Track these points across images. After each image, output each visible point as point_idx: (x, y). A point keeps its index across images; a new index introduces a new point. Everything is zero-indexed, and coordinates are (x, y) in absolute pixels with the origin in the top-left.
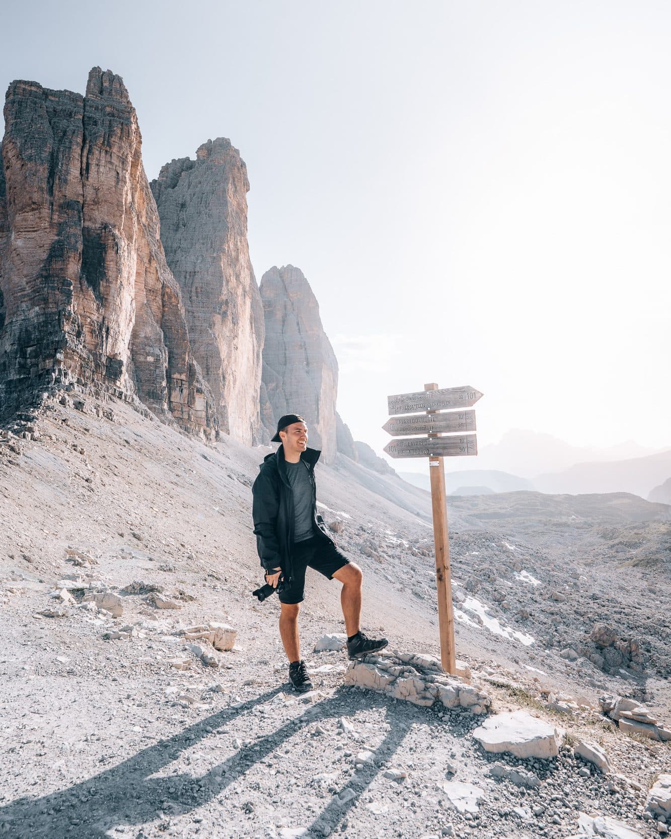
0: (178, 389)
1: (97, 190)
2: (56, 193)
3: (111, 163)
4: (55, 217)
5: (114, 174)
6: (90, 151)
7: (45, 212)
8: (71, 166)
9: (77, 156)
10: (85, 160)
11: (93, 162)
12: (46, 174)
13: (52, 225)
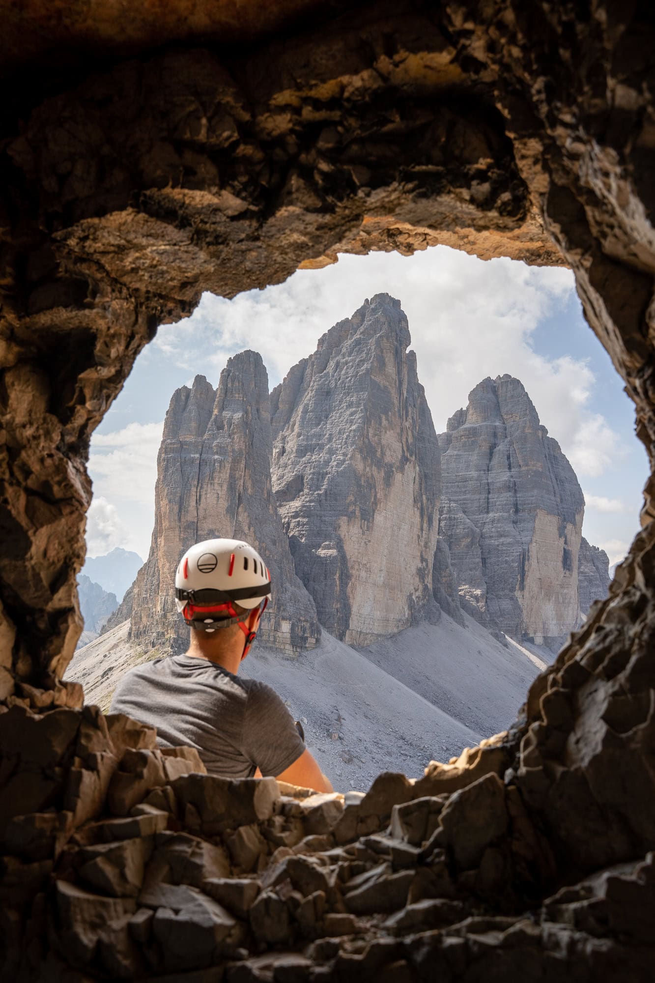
0: (266, 620)
1: (205, 510)
2: (183, 520)
3: (214, 489)
4: (182, 535)
5: (216, 495)
6: (201, 488)
7: (177, 532)
8: (191, 500)
9: (194, 494)
10: (198, 494)
11: (203, 493)
12: (177, 511)
13: (180, 539)
